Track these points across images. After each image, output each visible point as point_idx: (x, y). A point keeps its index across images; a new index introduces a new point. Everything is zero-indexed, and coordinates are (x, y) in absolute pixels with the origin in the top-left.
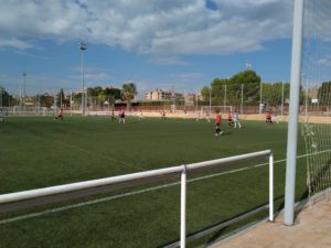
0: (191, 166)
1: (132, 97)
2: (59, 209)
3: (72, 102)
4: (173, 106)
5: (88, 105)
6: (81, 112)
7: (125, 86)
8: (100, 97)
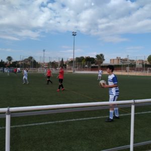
0: (137, 101)
1: (102, 63)
2: (62, 121)
3: (67, 66)
4: (128, 68)
5: (76, 67)
6: (72, 71)
7: (97, 56)
8: (83, 62)
